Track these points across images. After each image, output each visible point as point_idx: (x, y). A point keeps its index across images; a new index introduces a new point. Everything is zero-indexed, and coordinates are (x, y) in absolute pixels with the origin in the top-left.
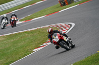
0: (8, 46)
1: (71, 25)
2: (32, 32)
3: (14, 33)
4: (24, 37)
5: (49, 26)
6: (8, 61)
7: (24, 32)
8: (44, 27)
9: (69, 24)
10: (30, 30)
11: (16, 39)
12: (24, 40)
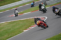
0: (9, 28)
1: (45, 18)
2: (23, 21)
4: (19, 23)
5: (33, 18)
6: (9, 36)
9: (44, 17)
10: (22, 19)
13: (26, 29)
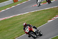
0: (33, 18)
2: (47, 10)
3: (36, 11)
4: (42, 13)
7: (42, 10)
8: (54, 7)
10: (46, 9)
11: (38, 14)
12: (42, 15)
13: (50, 20)
